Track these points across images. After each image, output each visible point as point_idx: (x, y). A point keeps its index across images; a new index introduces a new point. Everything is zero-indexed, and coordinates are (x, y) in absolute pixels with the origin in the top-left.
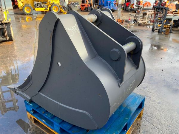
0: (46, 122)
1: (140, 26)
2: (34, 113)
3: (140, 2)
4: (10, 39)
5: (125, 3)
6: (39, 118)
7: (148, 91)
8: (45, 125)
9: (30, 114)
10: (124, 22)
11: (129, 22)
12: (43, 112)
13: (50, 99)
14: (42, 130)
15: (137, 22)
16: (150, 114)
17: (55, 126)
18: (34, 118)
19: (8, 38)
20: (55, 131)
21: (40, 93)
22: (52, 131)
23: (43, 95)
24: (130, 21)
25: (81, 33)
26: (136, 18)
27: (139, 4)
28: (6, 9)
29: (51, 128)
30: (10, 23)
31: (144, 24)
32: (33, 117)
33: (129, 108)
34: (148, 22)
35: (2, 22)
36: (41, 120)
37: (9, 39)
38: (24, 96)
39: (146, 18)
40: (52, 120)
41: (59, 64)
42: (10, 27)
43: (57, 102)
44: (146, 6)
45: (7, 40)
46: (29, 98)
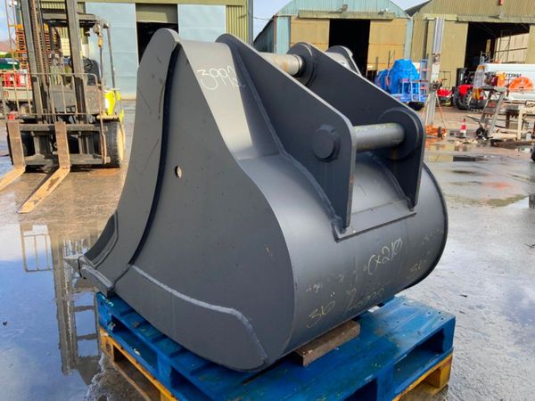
0: (142, 356)
1: (498, 146)
2: (115, 331)
3: (497, 79)
4: (112, 160)
5: (457, 85)
6: (125, 345)
7: (484, 319)
8: (138, 366)
9: (106, 334)
10: (445, 134)
11: (462, 134)
12: (136, 324)
13: (155, 281)
14: (132, 382)
15: (486, 135)
16: (476, 381)
17: (160, 366)
18: (114, 347)
19: (107, 160)
20: (162, 382)
21: (134, 267)
22: (152, 384)
23: (141, 272)
24: (464, 132)
25: (240, 87)
26: (483, 125)
27: (495, 84)
28: (114, 87)
29: (151, 375)
30: (118, 120)
31: (510, 140)
32: (112, 343)
33: (394, 339)
34: (524, 137)
35: (98, 117)
36: (130, 349)
37: (109, 161)
38: (97, 278)
39: (517, 125)
40: (153, 347)
41: (180, 172)
42: (115, 132)
43: (170, 290)
44: (517, 88)
45: (105, 162)
46: (109, 284)
